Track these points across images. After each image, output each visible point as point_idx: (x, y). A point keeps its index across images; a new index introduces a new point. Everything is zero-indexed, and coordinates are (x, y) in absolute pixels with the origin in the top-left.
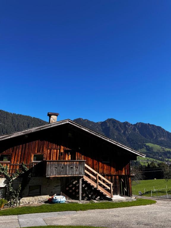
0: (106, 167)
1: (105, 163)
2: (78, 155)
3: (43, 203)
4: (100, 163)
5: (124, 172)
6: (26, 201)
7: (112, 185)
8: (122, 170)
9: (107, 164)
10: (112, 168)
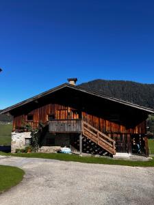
0: (113, 125)
1: (112, 122)
2: (83, 114)
3: (56, 152)
4: (107, 122)
5: (137, 130)
6: (45, 149)
7: (114, 142)
8: (134, 129)
9: (116, 122)
10: (121, 127)
